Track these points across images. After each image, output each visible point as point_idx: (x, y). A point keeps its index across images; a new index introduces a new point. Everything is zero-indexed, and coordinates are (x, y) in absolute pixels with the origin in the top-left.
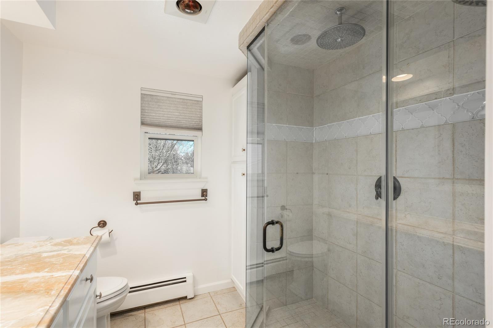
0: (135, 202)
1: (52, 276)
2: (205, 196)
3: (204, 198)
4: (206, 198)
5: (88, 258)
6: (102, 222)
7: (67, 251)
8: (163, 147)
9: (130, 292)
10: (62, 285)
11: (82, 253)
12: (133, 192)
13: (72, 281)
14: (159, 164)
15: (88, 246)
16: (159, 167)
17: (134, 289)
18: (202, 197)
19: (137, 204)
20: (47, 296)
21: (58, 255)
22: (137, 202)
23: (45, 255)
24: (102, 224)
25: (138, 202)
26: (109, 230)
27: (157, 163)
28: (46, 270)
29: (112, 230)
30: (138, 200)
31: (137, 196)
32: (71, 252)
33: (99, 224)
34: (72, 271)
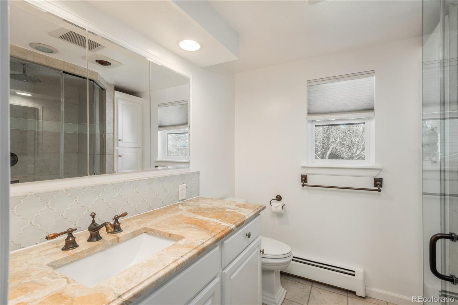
0: (303, 183)
1: (220, 224)
2: (378, 186)
3: (377, 188)
4: (380, 188)
5: (246, 219)
6: (279, 197)
7: (238, 211)
8: (363, 133)
9: (293, 260)
10: (220, 231)
11: (244, 215)
12: (301, 175)
13: (226, 231)
14: (358, 150)
15: (252, 211)
16: (358, 153)
17: (296, 259)
18: (374, 187)
19: (303, 185)
20: (209, 234)
21: (233, 212)
22: (303, 184)
23: (228, 210)
24: (279, 198)
25: (305, 184)
26: (282, 203)
27: (356, 149)
28: (221, 219)
29: (285, 205)
30: (305, 182)
31: (304, 179)
32: (240, 212)
33: (277, 197)
34: (231, 224)
